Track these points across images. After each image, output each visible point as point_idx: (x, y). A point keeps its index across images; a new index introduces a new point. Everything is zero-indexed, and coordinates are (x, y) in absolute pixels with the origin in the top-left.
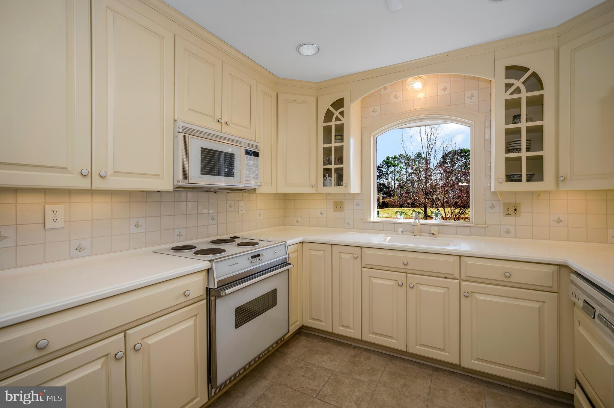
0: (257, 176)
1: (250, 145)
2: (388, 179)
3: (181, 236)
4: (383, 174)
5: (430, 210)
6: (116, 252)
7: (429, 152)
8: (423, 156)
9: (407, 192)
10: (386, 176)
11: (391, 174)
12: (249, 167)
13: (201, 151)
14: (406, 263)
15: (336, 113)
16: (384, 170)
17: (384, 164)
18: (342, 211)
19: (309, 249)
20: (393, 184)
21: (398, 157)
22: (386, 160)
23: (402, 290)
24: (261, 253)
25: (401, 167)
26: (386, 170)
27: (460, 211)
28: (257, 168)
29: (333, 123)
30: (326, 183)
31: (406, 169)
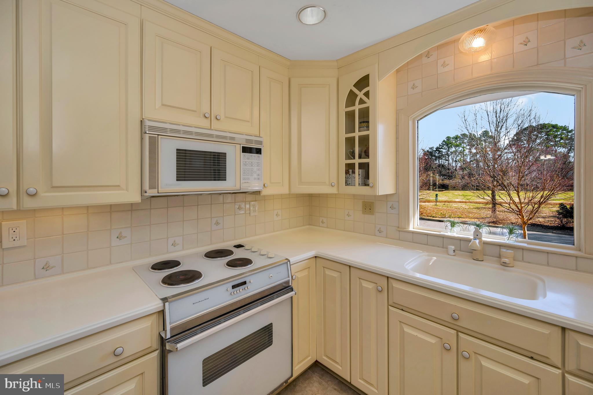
0: (259, 177)
1: (248, 141)
2: (448, 160)
3: (177, 245)
4: (443, 155)
5: (500, 196)
6: (94, 268)
7: (498, 130)
8: (490, 134)
9: (470, 175)
10: (446, 157)
11: (451, 155)
12: (248, 167)
13: (177, 153)
14: (455, 315)
15: (360, 95)
16: (444, 151)
17: (444, 145)
18: (373, 214)
19: (324, 266)
20: (454, 165)
21: (459, 137)
22: (446, 140)
23: (450, 359)
24: (247, 281)
25: (463, 148)
26: (446, 151)
27: (541, 199)
28: (259, 168)
29: (357, 108)
30: (350, 181)
31: (470, 149)
